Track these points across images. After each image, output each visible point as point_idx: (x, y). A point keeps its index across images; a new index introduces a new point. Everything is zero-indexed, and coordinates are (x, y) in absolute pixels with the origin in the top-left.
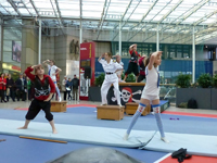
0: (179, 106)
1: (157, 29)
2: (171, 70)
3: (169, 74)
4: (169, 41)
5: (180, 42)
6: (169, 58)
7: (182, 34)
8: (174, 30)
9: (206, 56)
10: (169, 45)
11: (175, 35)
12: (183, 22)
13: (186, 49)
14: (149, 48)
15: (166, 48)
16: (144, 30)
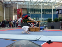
0: (48, 28)
1: (41, 4)
2: (46, 17)
3: (45, 19)
4: (45, 8)
5: (48, 8)
6: (45, 13)
7: (49, 6)
8: (46, 5)
9: (56, 13)
10: (45, 9)
11: (47, 6)
12: (50, 2)
13: (50, 10)
14: (39, 10)
15: (44, 11)
16: (37, 4)
